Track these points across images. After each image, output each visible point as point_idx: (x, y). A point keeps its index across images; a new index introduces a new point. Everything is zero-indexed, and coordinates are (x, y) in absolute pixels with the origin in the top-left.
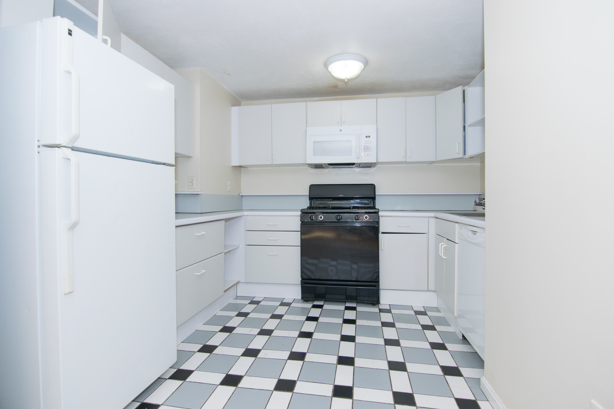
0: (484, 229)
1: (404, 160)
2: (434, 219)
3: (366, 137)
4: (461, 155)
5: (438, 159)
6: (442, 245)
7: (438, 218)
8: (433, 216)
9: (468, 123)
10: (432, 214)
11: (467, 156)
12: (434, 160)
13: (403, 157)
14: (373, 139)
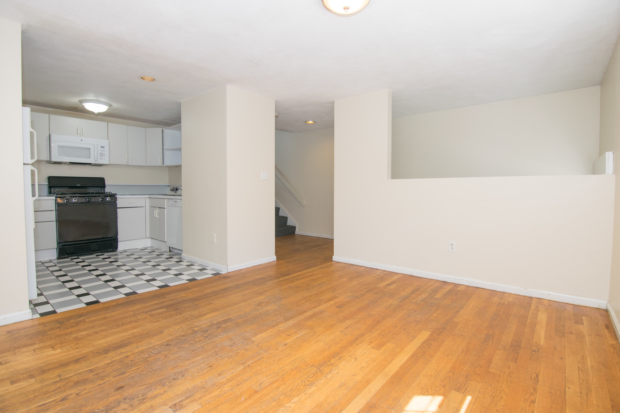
0: (181, 199)
1: (127, 164)
2: (149, 199)
3: (102, 147)
4: (162, 165)
5: (148, 165)
6: (156, 211)
7: (151, 198)
8: (148, 197)
9: (165, 148)
10: (148, 196)
11: (164, 165)
12: (145, 165)
13: (126, 162)
14: (107, 148)
